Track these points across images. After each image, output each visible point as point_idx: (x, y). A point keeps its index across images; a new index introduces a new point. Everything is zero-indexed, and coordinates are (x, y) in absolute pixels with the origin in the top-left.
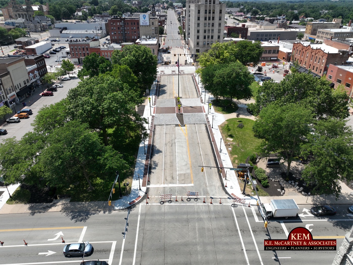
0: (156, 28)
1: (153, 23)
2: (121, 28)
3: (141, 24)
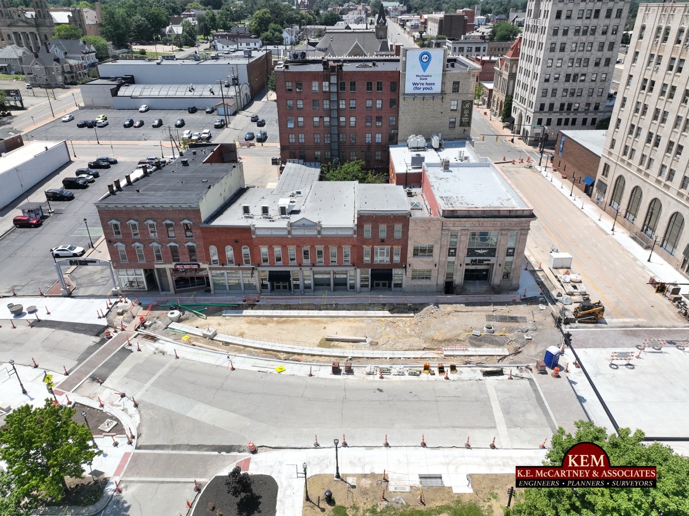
0: (467, 106)
1: (456, 84)
2: (326, 105)
3: (408, 87)
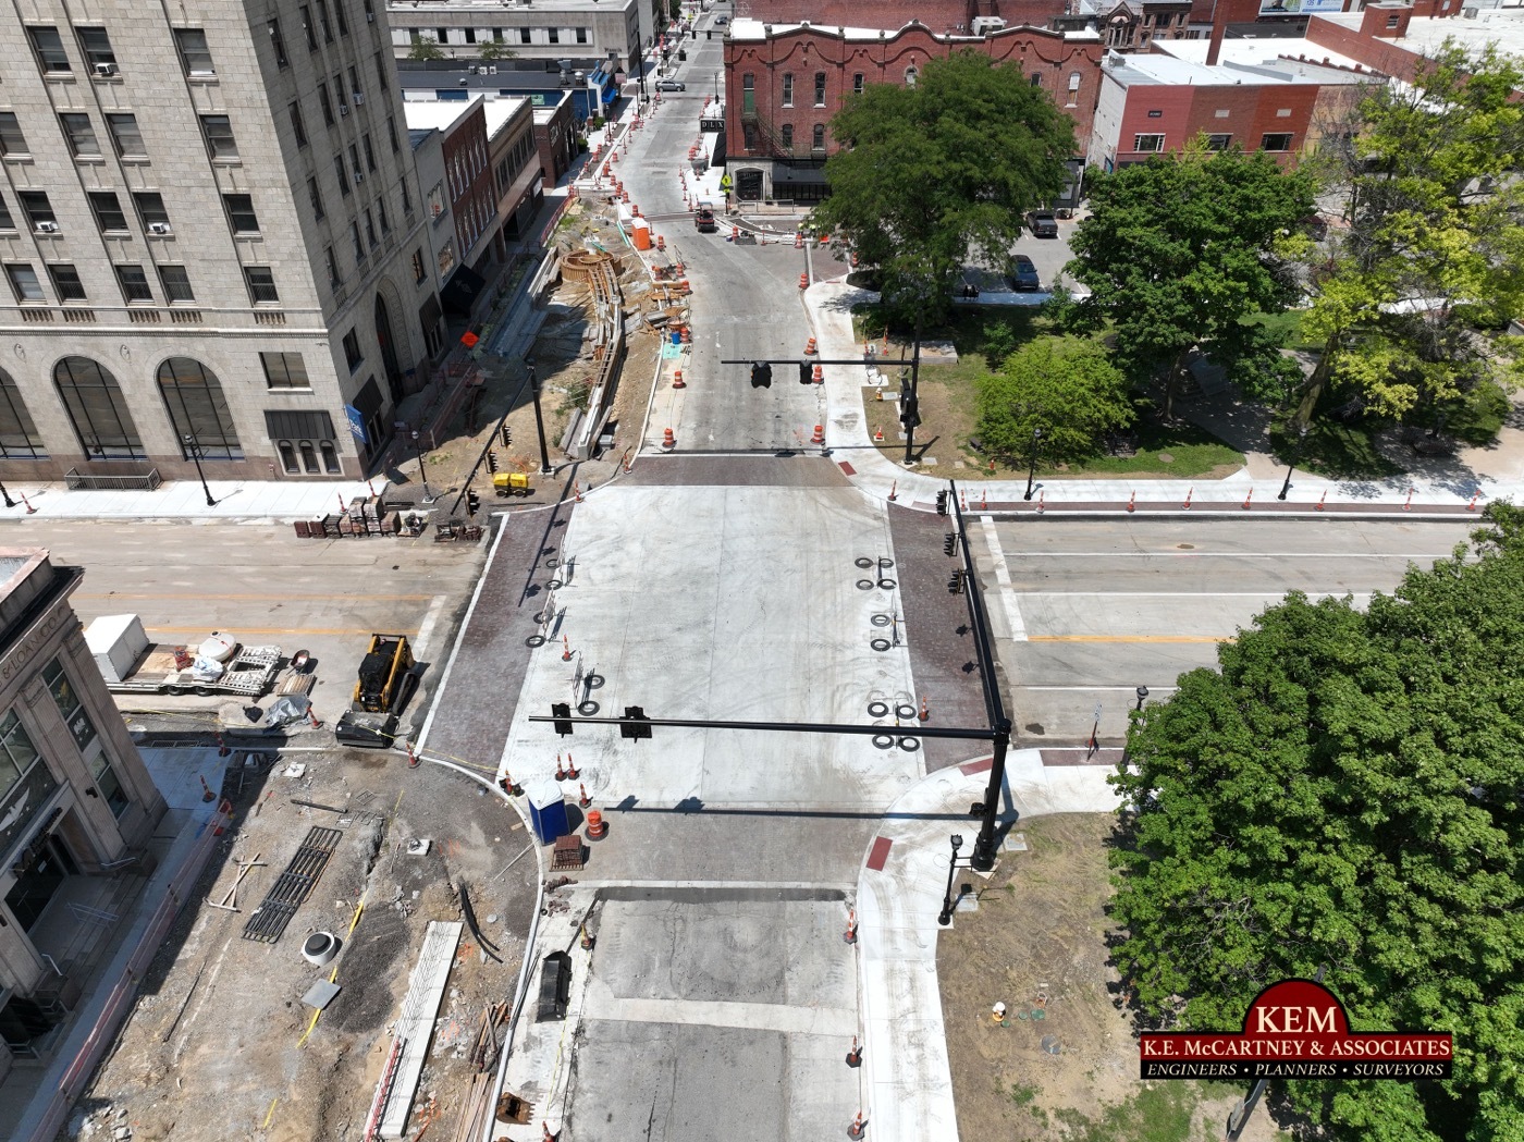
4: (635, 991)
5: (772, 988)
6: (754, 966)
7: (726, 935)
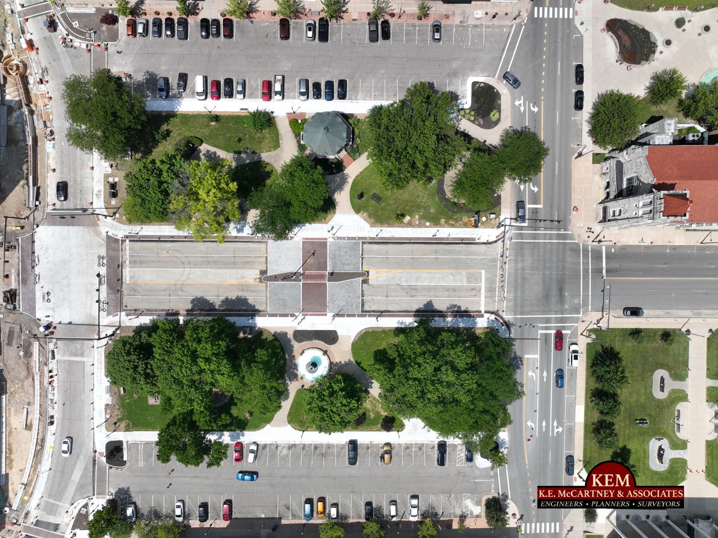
4: (63, 356)
5: (82, 355)
6: (80, 352)
7: (75, 347)
